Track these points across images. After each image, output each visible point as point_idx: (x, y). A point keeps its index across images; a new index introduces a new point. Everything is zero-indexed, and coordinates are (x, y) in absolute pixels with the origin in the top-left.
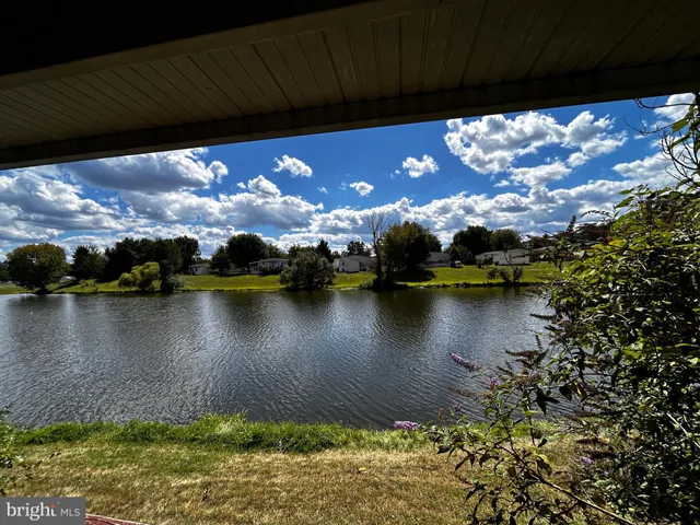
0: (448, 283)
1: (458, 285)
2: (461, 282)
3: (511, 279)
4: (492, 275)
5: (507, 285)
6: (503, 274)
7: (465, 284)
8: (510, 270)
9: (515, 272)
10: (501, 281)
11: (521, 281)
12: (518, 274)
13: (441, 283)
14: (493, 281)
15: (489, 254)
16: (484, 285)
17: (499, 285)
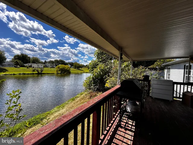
0: (16, 73)
1: (20, 74)
2: (21, 73)
3: (40, 72)
4: (34, 71)
5: (39, 74)
6: (37, 71)
7: (24, 73)
8: (40, 69)
9: (41, 70)
10: (37, 72)
11: (43, 73)
12: (42, 71)
13: (12, 73)
14: (34, 73)
15: (30, 64)
16: (31, 74)
17: (36, 74)
